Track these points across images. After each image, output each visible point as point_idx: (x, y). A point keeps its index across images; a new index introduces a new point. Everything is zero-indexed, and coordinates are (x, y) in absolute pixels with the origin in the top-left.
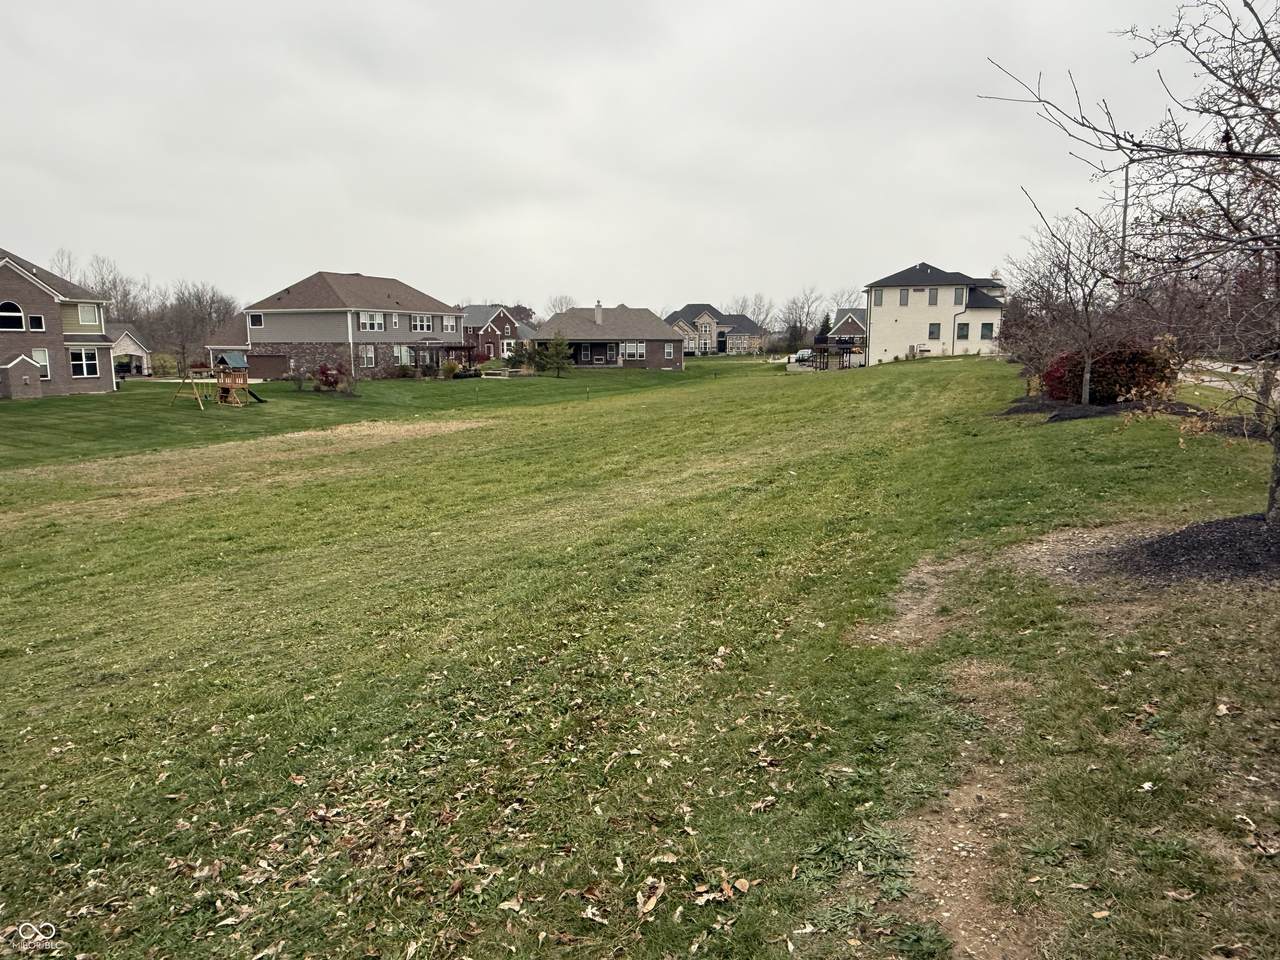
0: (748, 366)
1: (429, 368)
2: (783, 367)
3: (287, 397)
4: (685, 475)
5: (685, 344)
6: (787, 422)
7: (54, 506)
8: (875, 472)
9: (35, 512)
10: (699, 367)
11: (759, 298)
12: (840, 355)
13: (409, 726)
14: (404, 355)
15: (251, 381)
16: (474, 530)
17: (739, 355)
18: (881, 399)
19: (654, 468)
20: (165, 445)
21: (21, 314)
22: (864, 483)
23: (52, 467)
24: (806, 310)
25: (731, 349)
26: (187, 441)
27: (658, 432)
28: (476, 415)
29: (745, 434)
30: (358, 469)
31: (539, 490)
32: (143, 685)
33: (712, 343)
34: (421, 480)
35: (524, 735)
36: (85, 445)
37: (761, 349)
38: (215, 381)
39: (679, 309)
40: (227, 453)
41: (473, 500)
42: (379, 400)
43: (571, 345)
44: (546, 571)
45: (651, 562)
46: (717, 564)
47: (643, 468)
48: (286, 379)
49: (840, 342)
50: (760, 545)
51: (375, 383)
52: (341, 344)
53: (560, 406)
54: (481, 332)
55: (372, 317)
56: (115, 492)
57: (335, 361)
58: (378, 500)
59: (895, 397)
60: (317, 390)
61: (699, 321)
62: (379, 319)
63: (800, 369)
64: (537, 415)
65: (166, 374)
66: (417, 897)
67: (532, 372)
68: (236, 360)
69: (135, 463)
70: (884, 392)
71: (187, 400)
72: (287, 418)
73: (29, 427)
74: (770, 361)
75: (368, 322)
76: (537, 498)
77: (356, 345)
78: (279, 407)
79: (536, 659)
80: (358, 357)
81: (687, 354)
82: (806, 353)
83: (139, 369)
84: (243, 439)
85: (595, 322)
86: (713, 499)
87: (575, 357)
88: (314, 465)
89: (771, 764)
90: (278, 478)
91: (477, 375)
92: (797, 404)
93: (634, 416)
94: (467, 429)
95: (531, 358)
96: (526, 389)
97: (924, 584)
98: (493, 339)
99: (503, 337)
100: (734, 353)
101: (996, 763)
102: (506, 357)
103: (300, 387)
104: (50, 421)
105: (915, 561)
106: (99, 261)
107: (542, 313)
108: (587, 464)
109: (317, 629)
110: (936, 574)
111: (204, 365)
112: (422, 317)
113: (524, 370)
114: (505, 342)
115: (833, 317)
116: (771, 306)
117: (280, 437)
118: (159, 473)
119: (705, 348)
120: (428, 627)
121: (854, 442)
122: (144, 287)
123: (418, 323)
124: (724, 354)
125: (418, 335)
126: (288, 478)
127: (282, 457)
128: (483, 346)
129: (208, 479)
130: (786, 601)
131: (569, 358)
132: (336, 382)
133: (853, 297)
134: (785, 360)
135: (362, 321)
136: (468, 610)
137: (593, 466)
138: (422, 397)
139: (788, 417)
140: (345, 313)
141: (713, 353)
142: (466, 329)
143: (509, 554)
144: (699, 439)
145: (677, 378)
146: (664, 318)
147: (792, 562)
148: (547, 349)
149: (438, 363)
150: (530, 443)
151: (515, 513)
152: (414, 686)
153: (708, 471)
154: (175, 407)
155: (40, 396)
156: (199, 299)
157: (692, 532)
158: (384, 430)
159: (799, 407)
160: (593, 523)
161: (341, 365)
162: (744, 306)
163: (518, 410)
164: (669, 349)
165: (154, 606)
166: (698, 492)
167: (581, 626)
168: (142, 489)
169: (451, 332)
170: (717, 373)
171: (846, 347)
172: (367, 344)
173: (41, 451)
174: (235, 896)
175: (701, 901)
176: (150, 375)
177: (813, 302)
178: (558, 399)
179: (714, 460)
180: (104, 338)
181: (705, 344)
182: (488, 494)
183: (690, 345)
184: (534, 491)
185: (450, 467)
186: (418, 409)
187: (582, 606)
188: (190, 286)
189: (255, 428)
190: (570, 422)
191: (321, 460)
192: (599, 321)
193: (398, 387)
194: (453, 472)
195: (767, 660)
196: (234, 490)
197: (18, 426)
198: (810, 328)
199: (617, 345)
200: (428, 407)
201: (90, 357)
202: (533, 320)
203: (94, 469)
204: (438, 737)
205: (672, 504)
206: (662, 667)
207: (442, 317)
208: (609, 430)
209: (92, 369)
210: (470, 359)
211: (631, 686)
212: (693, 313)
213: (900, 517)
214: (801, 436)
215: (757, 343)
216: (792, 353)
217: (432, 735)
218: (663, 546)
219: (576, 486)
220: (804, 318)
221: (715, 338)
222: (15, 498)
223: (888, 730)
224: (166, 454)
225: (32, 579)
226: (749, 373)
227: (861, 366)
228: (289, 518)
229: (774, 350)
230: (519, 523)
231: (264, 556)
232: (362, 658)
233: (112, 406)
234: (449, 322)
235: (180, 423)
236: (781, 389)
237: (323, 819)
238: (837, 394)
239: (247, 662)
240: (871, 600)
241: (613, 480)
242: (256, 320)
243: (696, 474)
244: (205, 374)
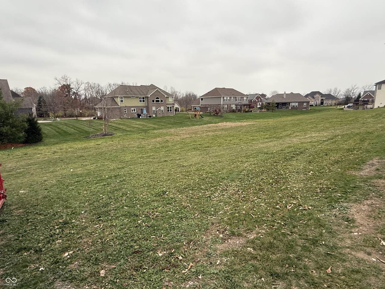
0: (331, 109)
1: (239, 110)
2: (342, 109)
3: (208, 117)
4: (306, 137)
5: (310, 103)
6: (341, 124)
7: (167, 137)
8: (367, 138)
9: (164, 138)
10: (314, 109)
11: (336, 89)
12: (363, 105)
13: (240, 178)
14: (234, 107)
15: (201, 113)
16: (251, 146)
17: (327, 106)
18: (376, 118)
19: (298, 135)
20: (184, 126)
21: (159, 99)
22: (362, 140)
23: (165, 130)
24: (352, 92)
25: (325, 104)
26: (188, 126)
27: (300, 126)
28: (251, 121)
29: (326, 127)
30: (224, 132)
31: (267, 138)
32: (189, 168)
33: (319, 102)
34: (238, 135)
35: (264, 182)
36: (170, 126)
37: (335, 104)
38: (193, 113)
39: (309, 93)
40: (196, 128)
41: (251, 140)
42: (228, 117)
43: (276, 104)
44: (269, 155)
45: (295, 155)
46: (313, 156)
47: (295, 135)
48: (207, 113)
49: (364, 101)
50: (326, 153)
51: (227, 114)
52: (220, 104)
53: (273, 119)
54: (253, 101)
55: (227, 98)
56: (177, 135)
57: (218, 108)
58: (229, 139)
59: (381, 118)
60: (214, 115)
61: (315, 96)
62: (229, 98)
63: (348, 110)
64: (266, 121)
65: (183, 112)
66: (245, 201)
67: (265, 111)
68: (198, 108)
69: (179, 130)
70: (378, 116)
71: (188, 117)
72: (208, 121)
73: (160, 122)
74: (338, 107)
75: (226, 99)
76: (266, 140)
77: (223, 104)
78: (206, 119)
79: (266, 171)
80: (223, 108)
81: (310, 106)
82: (351, 105)
83: (178, 110)
84: (199, 126)
85: (283, 98)
86: (314, 142)
87: (277, 107)
88: (215, 131)
89: (320, 192)
90: (207, 134)
91: (251, 111)
92: (345, 119)
93: (293, 122)
94: (249, 124)
95: (265, 107)
96: (263, 115)
97: (374, 164)
98: (255, 103)
99: (258, 102)
100: (326, 105)
101: (380, 198)
102: (259, 107)
103: (210, 114)
104: (164, 121)
105: (373, 158)
106: (172, 88)
107: (269, 95)
108: (279, 133)
109: (219, 162)
110: (379, 162)
111: (191, 110)
112: (239, 98)
113: (263, 110)
114: (259, 103)
115: (362, 94)
116: (340, 91)
117: (206, 125)
118: (184, 132)
119: (317, 104)
120: (242, 163)
121: (363, 130)
122: (179, 93)
123: (238, 99)
124: (322, 105)
125: (237, 102)
126: (209, 134)
127: (208, 129)
128: (253, 104)
129: (193, 133)
130: (331, 164)
131: (276, 107)
132: (218, 113)
133: (370, 87)
134: (343, 107)
135: (225, 99)
136: (251, 161)
137: (281, 134)
138: (237, 117)
139: (341, 123)
140: (221, 97)
141: (319, 105)
142: (249, 100)
143: (260, 151)
144: (312, 128)
145: (307, 112)
146: (304, 96)
147: (334, 157)
148: (270, 105)
149: (242, 109)
150: (264, 128)
151: (261, 143)
152: (241, 172)
153: (313, 136)
154: (186, 118)
155: (162, 116)
156: (190, 95)
157: (307, 149)
158: (229, 124)
159: (346, 120)
160: (280, 146)
161: (219, 109)
162: (330, 92)
163: (262, 120)
164: (305, 104)
165: (188, 156)
166: (310, 140)
167: (277, 166)
168: (181, 135)
169: (245, 101)
170: (319, 111)
171: (366, 103)
172: (225, 104)
173: (163, 127)
174: (213, 197)
175: (300, 209)
176: (180, 112)
177: (355, 89)
178: (272, 117)
179: (316, 133)
180: (173, 104)
181: (317, 103)
182: (254, 139)
183: (311, 103)
184: (265, 139)
185: (244, 133)
186: (237, 119)
187: (277, 162)
188: (188, 92)
189: (201, 123)
190: (275, 123)
191: (216, 130)
192: (285, 97)
193: (232, 114)
194: (245, 134)
195: (323, 175)
196: (199, 135)
197: (159, 122)
198: (353, 97)
199: (290, 103)
200: (239, 119)
201: (171, 108)
202: (266, 97)
203: (172, 130)
204: (246, 180)
205: (302, 143)
206: (296, 174)
207: (243, 97)
208: (286, 125)
209: (171, 110)
210: (249, 108)
211: (288, 177)
212: (313, 94)
213: (372, 149)
214: (344, 128)
215: (334, 102)
216: (346, 105)
217: (245, 180)
218: (299, 152)
219: (276, 138)
220: (351, 94)
221: (320, 101)
222: (160, 135)
223: (352, 189)
224: (185, 128)
225: (166, 149)
226: (330, 111)
227: (371, 108)
228: (211, 142)
229: (340, 104)
230: (262, 145)
231: (207, 148)
232: (229, 167)
233: (174, 118)
234: (245, 98)
235: (187, 122)
236: (341, 115)
237: (226, 189)
238: (360, 116)
239: (207, 166)
240: (356, 166)
241: (286, 137)
242: (202, 99)
243: (310, 137)
244: (191, 112)
